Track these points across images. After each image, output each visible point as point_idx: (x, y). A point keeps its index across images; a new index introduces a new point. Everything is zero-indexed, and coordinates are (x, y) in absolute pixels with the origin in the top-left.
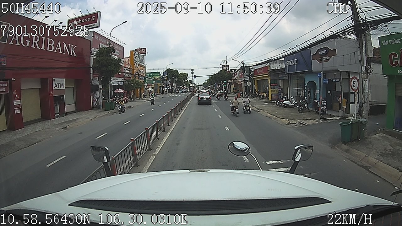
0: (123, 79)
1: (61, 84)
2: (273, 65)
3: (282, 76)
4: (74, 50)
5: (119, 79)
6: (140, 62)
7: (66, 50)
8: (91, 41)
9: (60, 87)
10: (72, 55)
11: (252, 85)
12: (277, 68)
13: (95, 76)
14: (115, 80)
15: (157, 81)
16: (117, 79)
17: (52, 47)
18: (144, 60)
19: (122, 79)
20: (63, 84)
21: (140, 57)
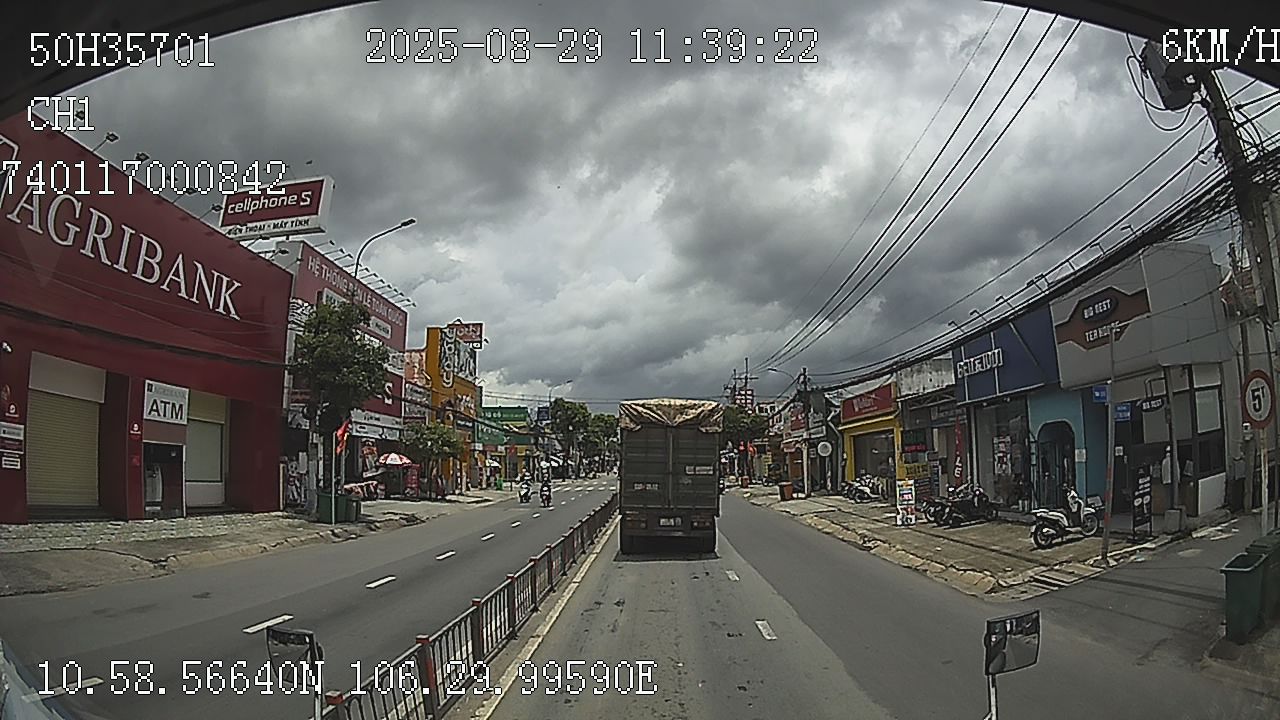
0: (398, 420)
1: (174, 405)
2: (909, 380)
3: (942, 415)
4: (230, 295)
5: (386, 420)
6: (461, 370)
7: (201, 290)
8: (292, 275)
9: (168, 414)
10: (221, 310)
11: (835, 453)
12: (924, 389)
13: (298, 397)
14: (371, 422)
15: (517, 438)
16: (378, 419)
17: (153, 267)
18: (475, 362)
19: (397, 423)
20: (181, 406)
21: (462, 353)
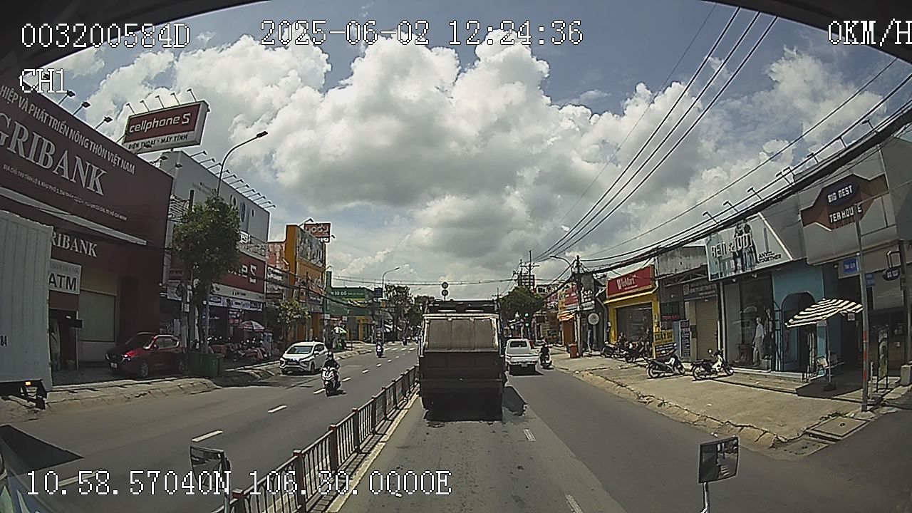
0: (261, 295)
1: (68, 278)
2: (664, 263)
3: (694, 290)
5: (252, 296)
6: (313, 258)
8: (173, 178)
9: (63, 286)
11: (601, 322)
12: (676, 270)
13: (174, 275)
14: (238, 296)
18: (324, 253)
20: (75, 279)
21: (314, 246)
